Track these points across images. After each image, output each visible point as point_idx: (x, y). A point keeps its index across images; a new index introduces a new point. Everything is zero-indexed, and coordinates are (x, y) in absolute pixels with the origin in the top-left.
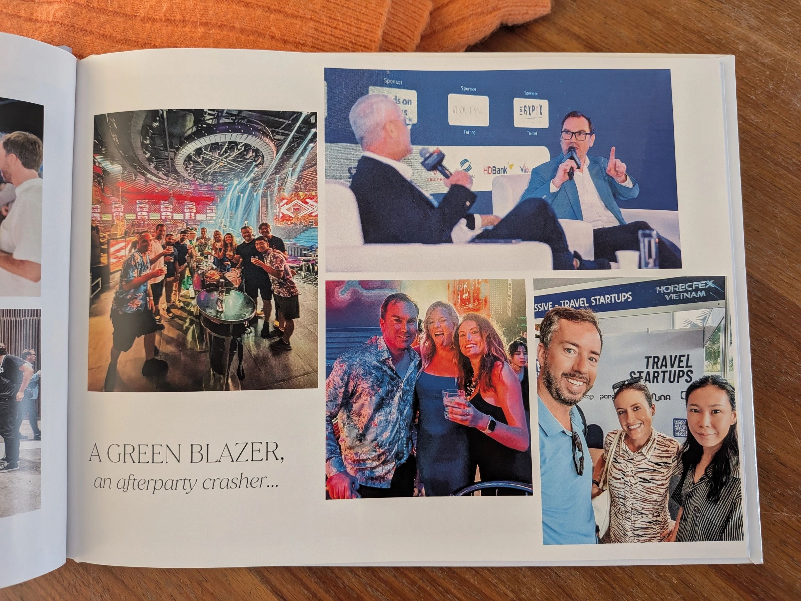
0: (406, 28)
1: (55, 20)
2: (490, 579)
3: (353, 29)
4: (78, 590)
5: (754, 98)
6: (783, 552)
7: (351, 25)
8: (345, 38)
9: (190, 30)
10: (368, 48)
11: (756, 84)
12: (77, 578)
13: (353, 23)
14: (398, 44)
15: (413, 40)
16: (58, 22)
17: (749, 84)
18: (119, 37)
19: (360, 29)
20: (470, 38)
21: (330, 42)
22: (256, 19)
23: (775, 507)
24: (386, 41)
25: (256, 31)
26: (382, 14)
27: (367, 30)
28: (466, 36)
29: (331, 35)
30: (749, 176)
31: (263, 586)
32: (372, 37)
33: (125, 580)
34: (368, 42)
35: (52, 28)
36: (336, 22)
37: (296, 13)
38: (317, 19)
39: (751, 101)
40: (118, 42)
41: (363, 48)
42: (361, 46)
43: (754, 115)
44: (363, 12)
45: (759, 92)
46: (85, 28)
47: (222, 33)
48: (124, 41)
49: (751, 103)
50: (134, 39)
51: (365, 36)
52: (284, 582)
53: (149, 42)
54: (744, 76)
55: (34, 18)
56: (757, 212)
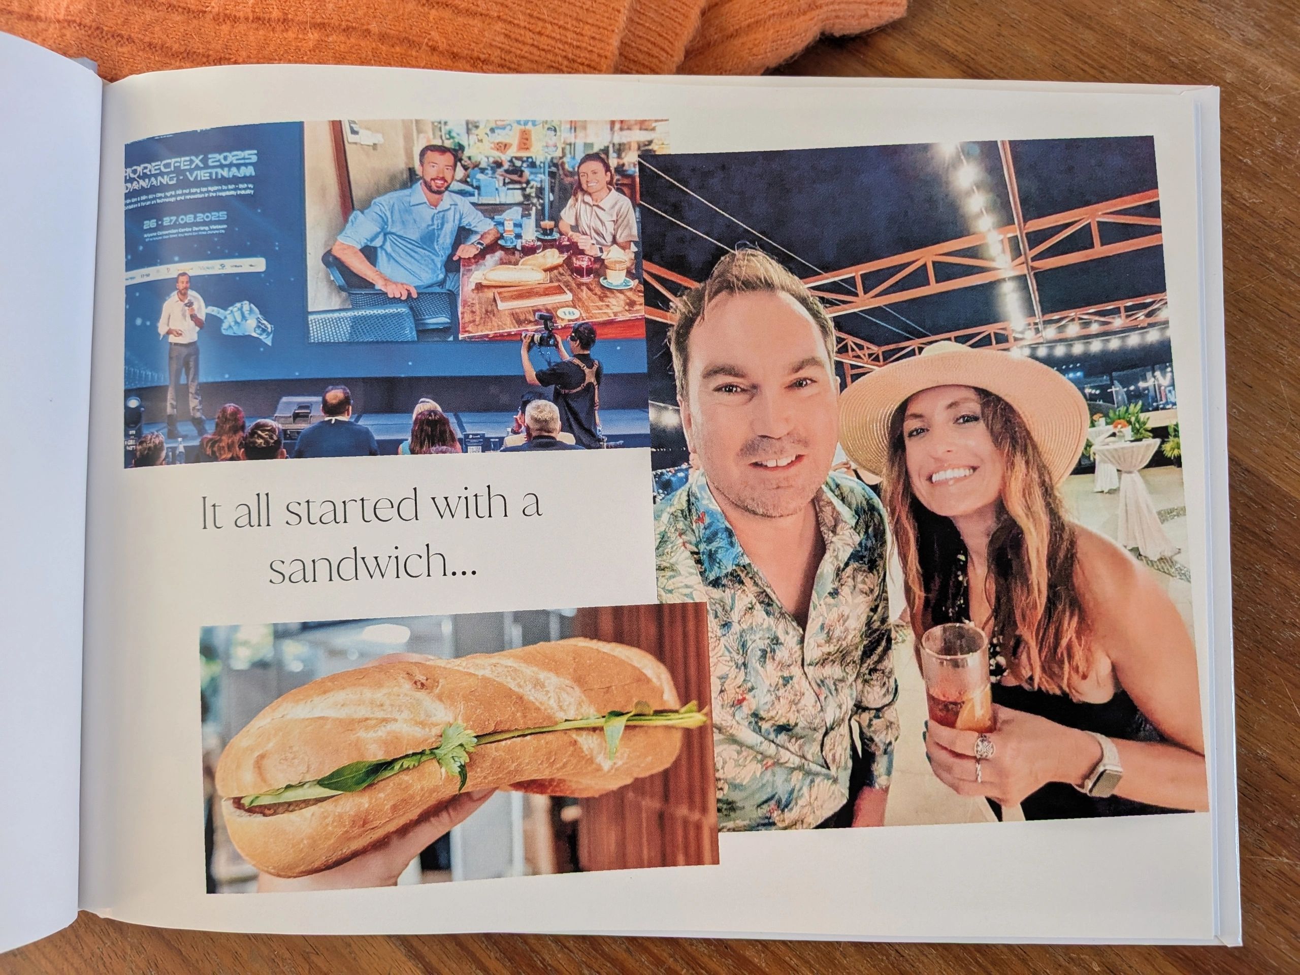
0: (660, 35)
1: (69, 18)
2: (787, 959)
3: (570, 35)
4: (108, 964)
5: (1249, 162)
6: (1279, 922)
7: (566, 29)
8: (557, 50)
9: (295, 36)
10: (595, 69)
11: (1254, 139)
12: (105, 944)
13: (569, 26)
14: (646, 63)
15: (672, 56)
16: (74, 21)
17: (1239, 139)
18: (176, 47)
19: (582, 35)
20: (769, 54)
21: (530, 57)
22: (406, 17)
23: (1267, 848)
24: (626, 57)
25: (406, 38)
26: (619, 11)
27: (593, 38)
28: (762, 51)
29: (533, 45)
30: (1237, 294)
31: (410, 964)
32: (602, 49)
33: (183, 950)
34: (595, 57)
35: (64, 31)
36: (540, 24)
37: (473, 7)
38: (510, 19)
39: (1244, 167)
40: (175, 55)
41: (586, 69)
42: (583, 64)
43: (1250, 191)
44: (587, 7)
45: (1258, 152)
46: (119, 32)
47: (348, 42)
48: (185, 55)
49: (1245, 171)
50: (201, 51)
51: (590, 48)
52: (444, 956)
53: (227, 56)
54: (1233, 125)
55: (35, 14)
56: (1250, 355)
